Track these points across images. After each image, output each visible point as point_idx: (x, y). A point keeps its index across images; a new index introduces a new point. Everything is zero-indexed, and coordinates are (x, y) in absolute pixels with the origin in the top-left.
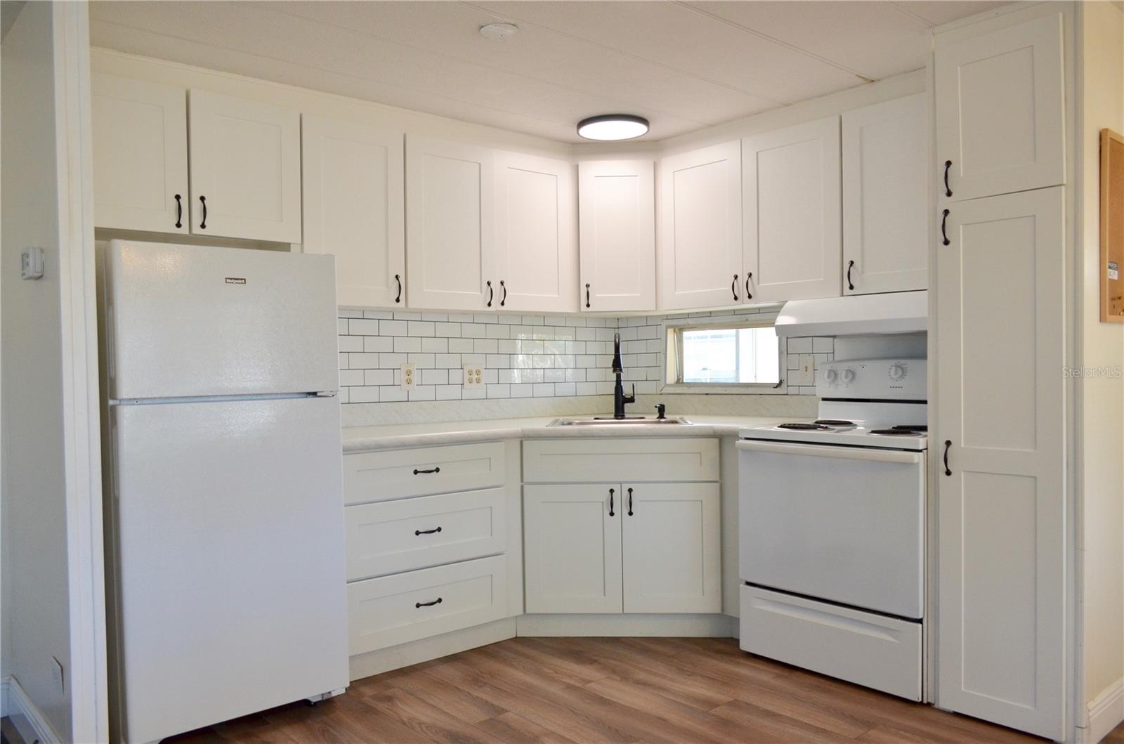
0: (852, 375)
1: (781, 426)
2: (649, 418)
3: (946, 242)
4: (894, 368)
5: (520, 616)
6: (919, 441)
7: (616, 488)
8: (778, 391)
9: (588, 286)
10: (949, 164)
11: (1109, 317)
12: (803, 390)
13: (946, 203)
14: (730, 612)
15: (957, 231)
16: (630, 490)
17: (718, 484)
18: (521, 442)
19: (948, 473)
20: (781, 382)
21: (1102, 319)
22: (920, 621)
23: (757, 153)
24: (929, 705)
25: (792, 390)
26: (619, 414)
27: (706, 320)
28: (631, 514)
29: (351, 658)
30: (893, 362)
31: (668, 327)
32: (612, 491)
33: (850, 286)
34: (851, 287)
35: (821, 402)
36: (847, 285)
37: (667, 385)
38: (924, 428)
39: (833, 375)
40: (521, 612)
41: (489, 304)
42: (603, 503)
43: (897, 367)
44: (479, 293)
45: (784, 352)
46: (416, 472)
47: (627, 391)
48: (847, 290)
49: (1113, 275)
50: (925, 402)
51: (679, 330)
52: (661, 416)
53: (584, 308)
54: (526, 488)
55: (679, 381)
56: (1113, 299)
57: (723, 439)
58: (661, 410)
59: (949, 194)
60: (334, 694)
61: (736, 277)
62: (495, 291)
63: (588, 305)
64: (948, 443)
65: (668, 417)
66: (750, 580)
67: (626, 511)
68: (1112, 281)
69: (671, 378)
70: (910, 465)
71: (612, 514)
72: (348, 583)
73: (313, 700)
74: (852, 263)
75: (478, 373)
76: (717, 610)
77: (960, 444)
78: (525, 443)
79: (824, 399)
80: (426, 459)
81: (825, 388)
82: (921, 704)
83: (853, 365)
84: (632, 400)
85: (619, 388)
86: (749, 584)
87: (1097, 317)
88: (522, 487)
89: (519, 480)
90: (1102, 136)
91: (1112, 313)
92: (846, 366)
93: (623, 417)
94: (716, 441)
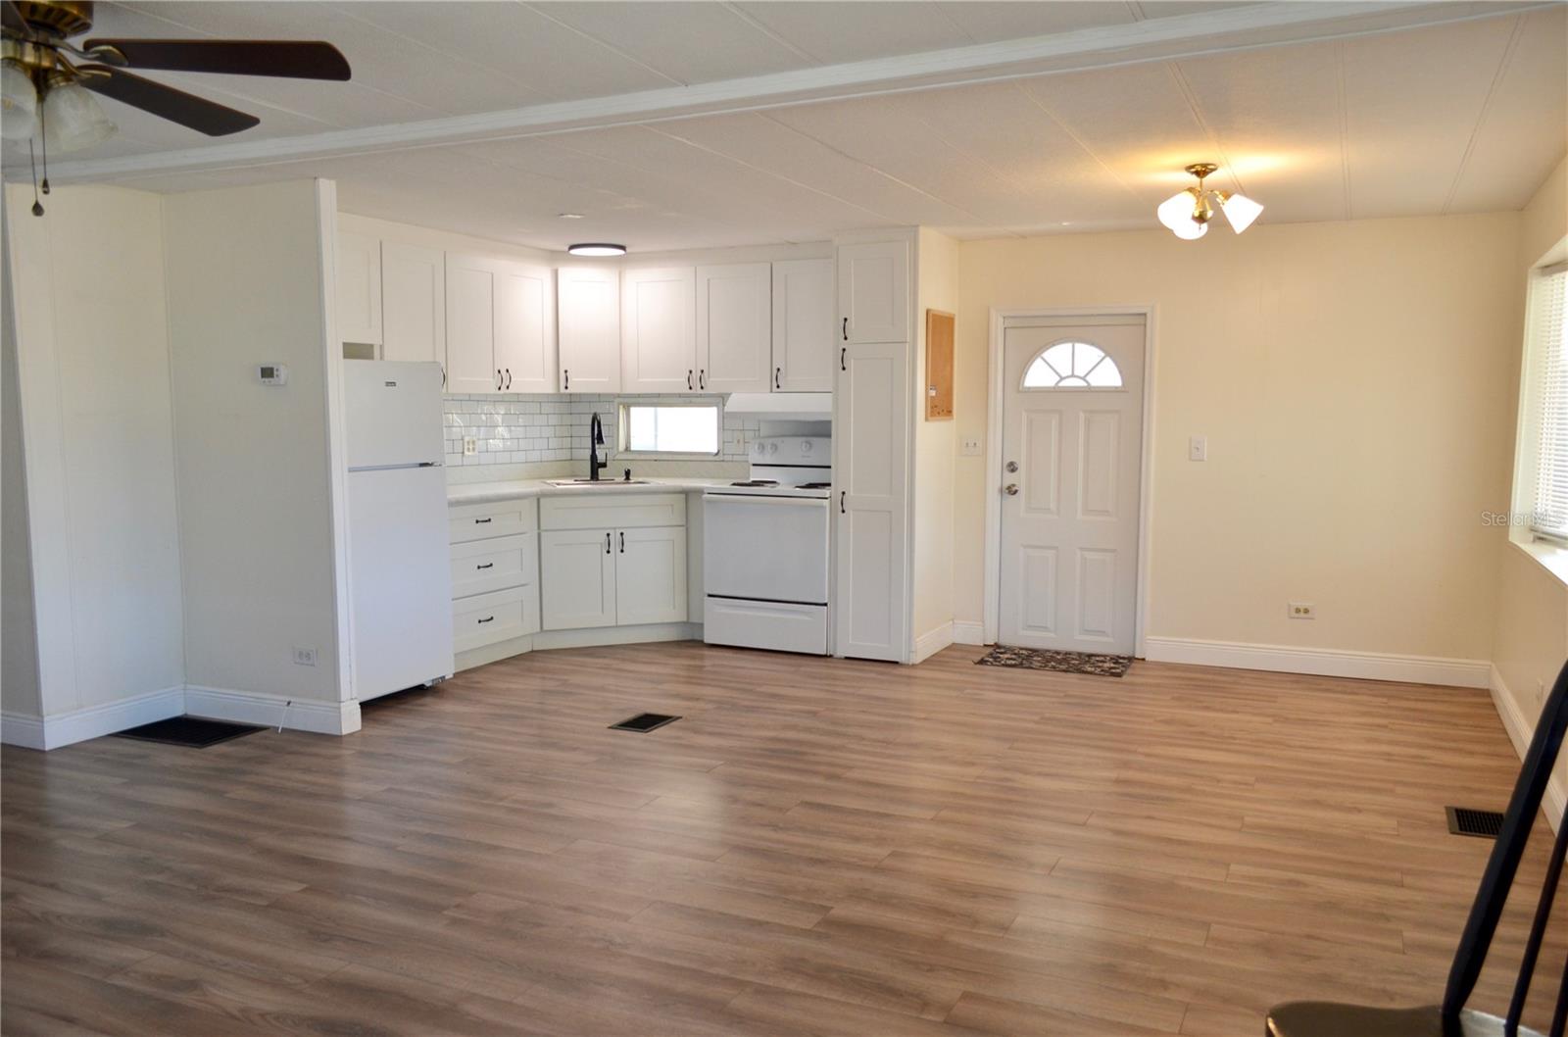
0: (775, 447)
1: (734, 484)
2: (617, 480)
3: (844, 369)
4: (804, 444)
5: (537, 633)
6: (826, 492)
7: (611, 532)
8: (716, 458)
9: (566, 372)
10: (846, 320)
11: (930, 418)
12: (736, 458)
13: (844, 344)
14: (694, 619)
15: (850, 364)
16: (622, 534)
17: (684, 528)
18: (538, 500)
19: (843, 511)
20: (719, 451)
21: (927, 419)
22: (826, 605)
23: (709, 280)
24: (831, 656)
25: (727, 458)
26: (594, 476)
27: (655, 400)
28: (622, 551)
29: (456, 655)
30: (804, 439)
31: (619, 404)
32: (608, 535)
33: (777, 385)
34: (778, 387)
35: (752, 467)
36: (775, 385)
37: (618, 453)
38: (829, 485)
39: (762, 447)
40: (538, 630)
41: (500, 388)
42: (601, 544)
43: (807, 442)
44: (491, 380)
45: (722, 428)
46: (477, 522)
47: (601, 458)
48: (775, 388)
49: (933, 393)
50: (829, 467)
51: (627, 407)
52: (628, 478)
53: (563, 390)
54: (543, 534)
55: (627, 449)
56: (932, 408)
57: (687, 493)
58: (628, 474)
59: (846, 338)
60: (447, 678)
61: (691, 372)
62: (503, 376)
63: (566, 388)
64: (844, 493)
65: (633, 479)
66: (711, 593)
67: (619, 550)
68: (932, 397)
69: (622, 446)
70: (822, 507)
71: (608, 552)
72: (453, 600)
73: (428, 685)
74: (779, 370)
75: (474, 442)
76: (685, 620)
77: (851, 493)
78: (542, 501)
79: (754, 465)
80: (482, 511)
81: (756, 457)
82: (825, 656)
83: (775, 440)
84: (604, 465)
85: (594, 457)
86: (710, 596)
87: (924, 417)
88: (539, 535)
89: (536, 528)
90: (928, 312)
91: (932, 416)
92: (771, 441)
93: (598, 480)
94: (683, 496)
